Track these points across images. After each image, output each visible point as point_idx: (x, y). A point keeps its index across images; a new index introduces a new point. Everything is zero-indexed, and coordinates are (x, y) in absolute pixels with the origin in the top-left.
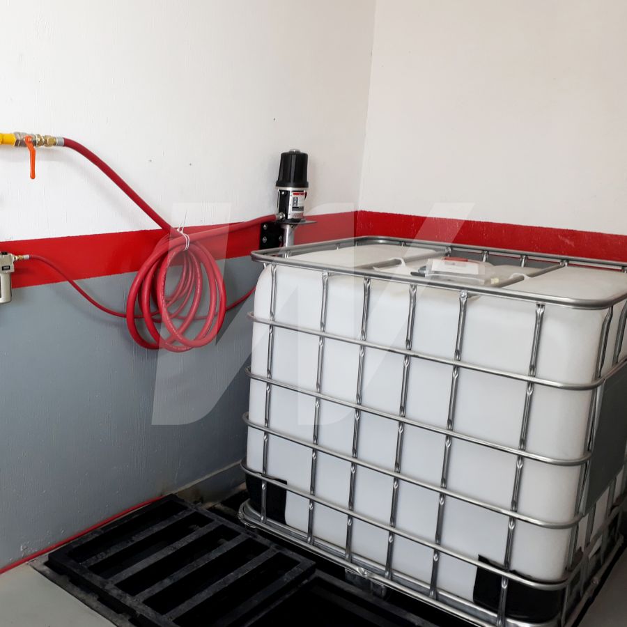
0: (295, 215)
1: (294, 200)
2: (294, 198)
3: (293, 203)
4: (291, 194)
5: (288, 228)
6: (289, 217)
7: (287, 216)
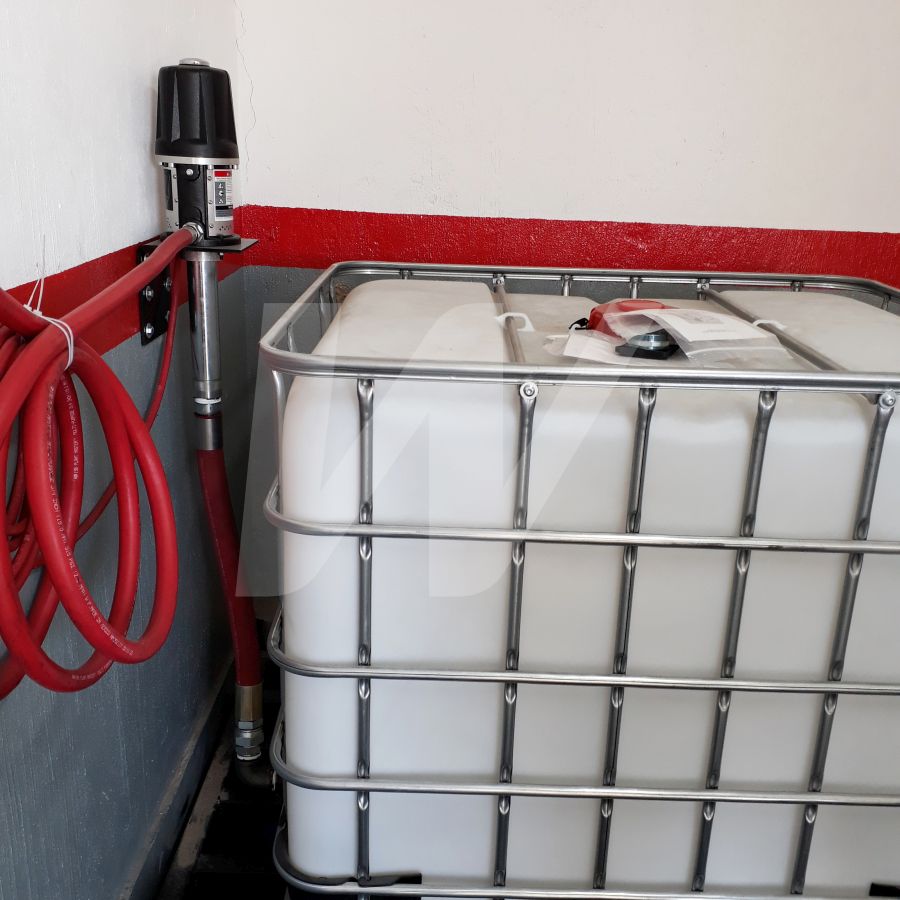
0: (223, 226)
1: (217, 190)
2: (217, 184)
3: (217, 197)
4: (210, 173)
5: (203, 259)
6: (212, 233)
7: (205, 227)
